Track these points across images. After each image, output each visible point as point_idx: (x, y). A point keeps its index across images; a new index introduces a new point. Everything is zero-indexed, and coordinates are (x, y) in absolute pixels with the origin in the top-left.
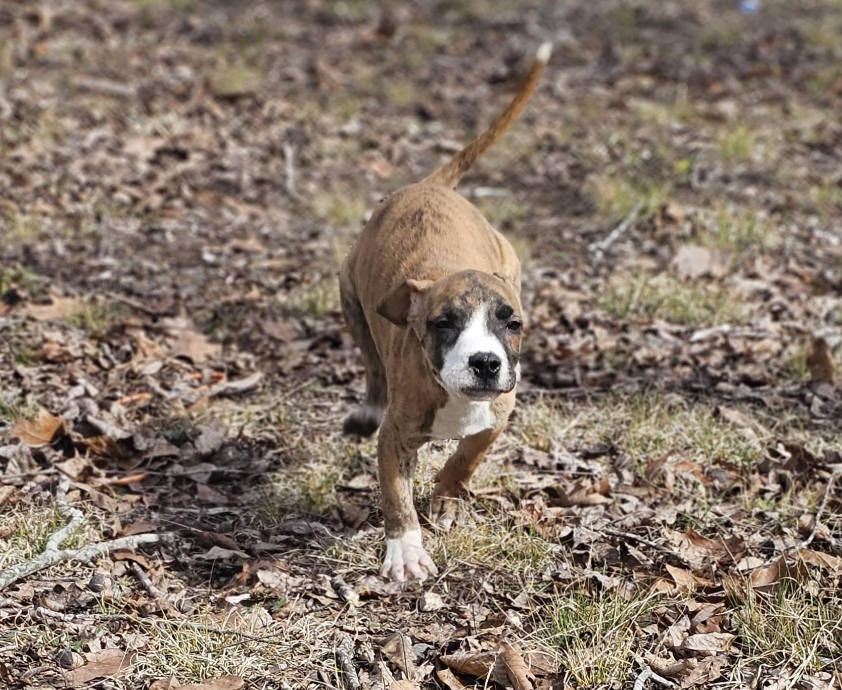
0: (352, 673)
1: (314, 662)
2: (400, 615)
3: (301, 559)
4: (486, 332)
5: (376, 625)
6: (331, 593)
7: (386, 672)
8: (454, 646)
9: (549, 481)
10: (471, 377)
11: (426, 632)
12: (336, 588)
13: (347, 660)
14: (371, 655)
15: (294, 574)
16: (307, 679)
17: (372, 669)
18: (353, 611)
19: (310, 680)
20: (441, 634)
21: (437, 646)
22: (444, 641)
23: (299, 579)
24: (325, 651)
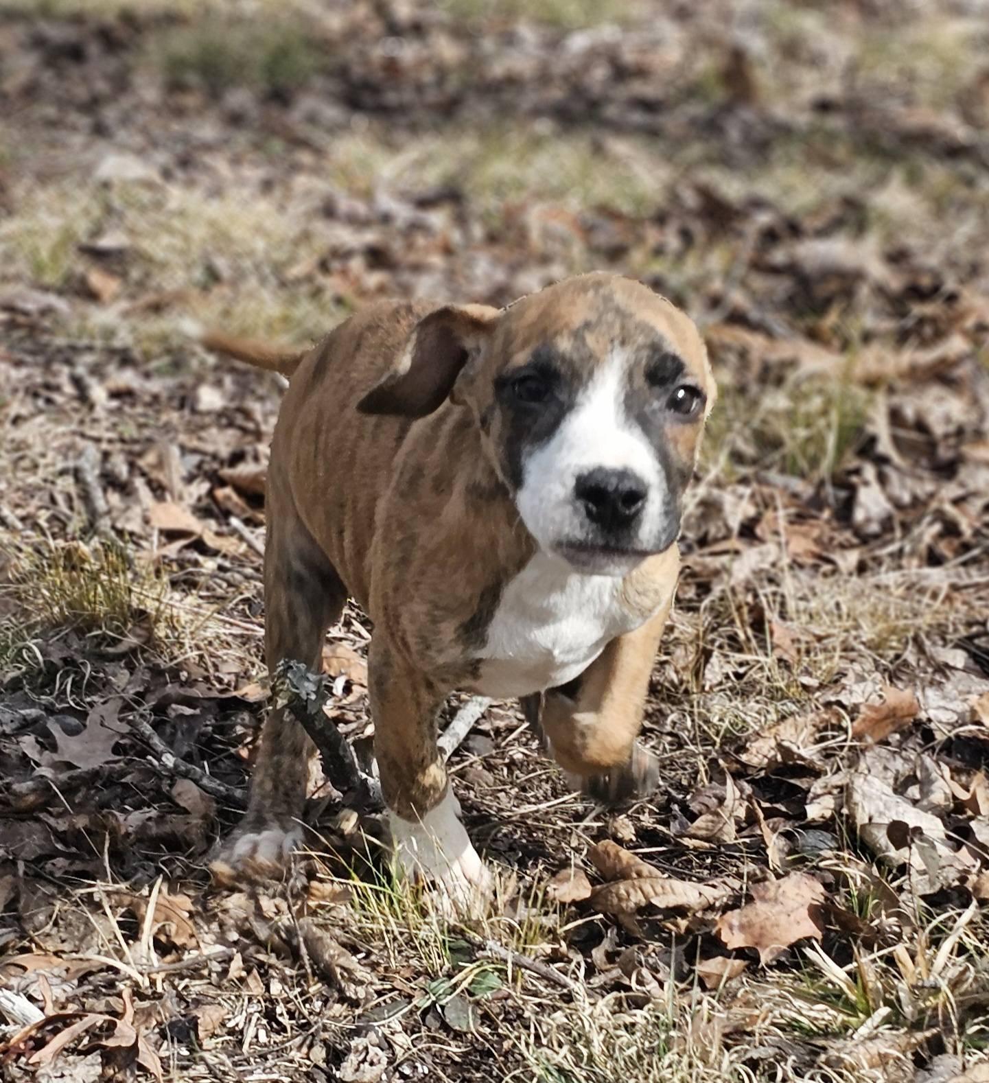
0: (97, 493)
1: (45, 481)
2: (164, 418)
3: (28, 345)
4: (622, 417)
5: (130, 431)
6: (69, 389)
7: (144, 493)
8: (237, 458)
9: (370, 237)
10: (576, 521)
11: (200, 439)
12: (77, 382)
13: (92, 476)
14: (122, 470)
15: (18, 364)
16: (35, 502)
17: (124, 489)
18: (99, 412)
19: (39, 504)
20: (221, 442)
21: (215, 457)
22: (225, 452)
23: (23, 372)
24: (60, 465)
